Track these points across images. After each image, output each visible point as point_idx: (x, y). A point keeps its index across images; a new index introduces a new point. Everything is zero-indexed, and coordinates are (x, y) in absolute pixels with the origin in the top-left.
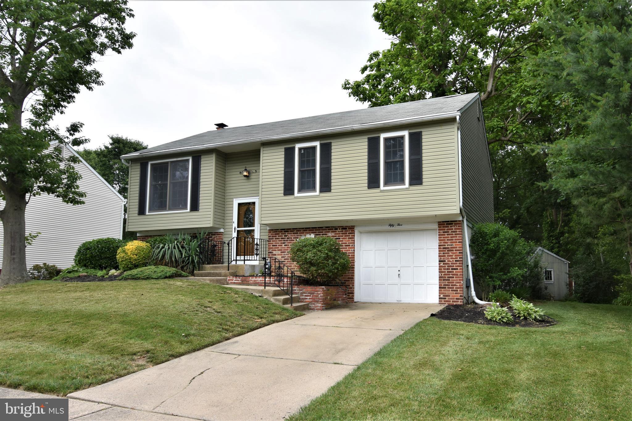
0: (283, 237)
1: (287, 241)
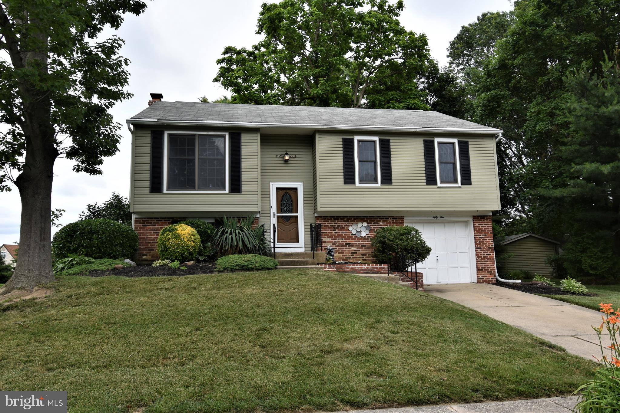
0: (333, 224)
1: (337, 228)
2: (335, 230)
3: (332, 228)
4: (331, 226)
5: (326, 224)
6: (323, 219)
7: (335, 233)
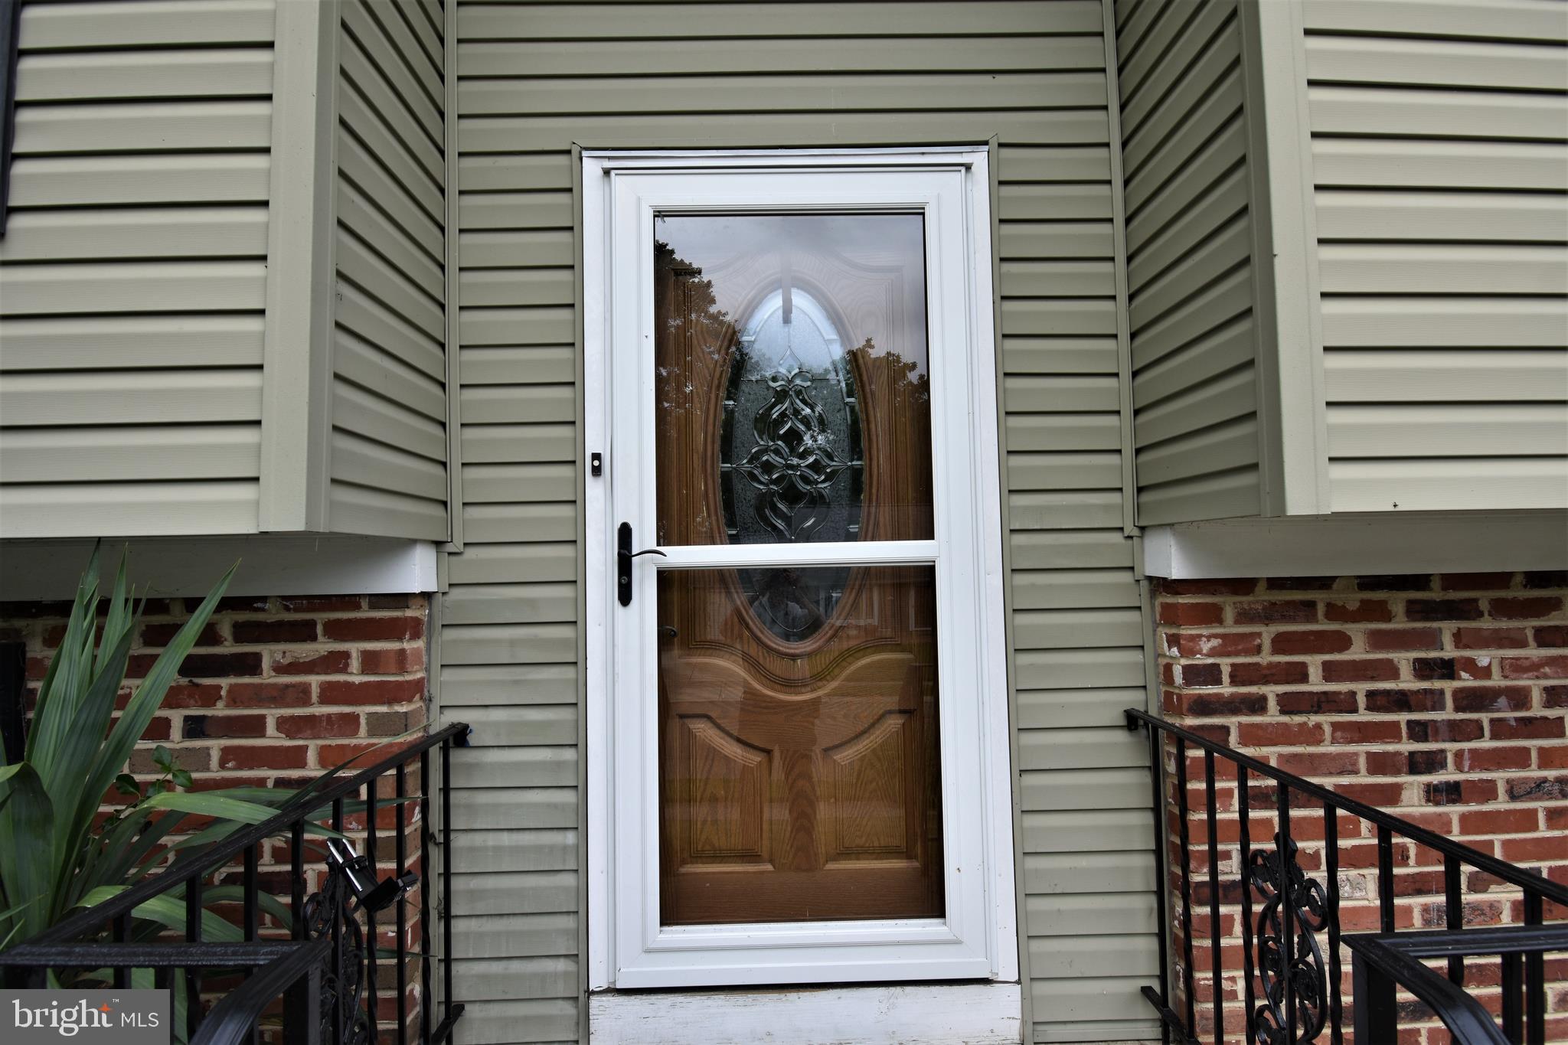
0: (1408, 682)
1: (1457, 731)
2: (1430, 762)
3: (1390, 732)
4: (1376, 700)
5: (1316, 684)
6: (1269, 615)
7: (1433, 794)
